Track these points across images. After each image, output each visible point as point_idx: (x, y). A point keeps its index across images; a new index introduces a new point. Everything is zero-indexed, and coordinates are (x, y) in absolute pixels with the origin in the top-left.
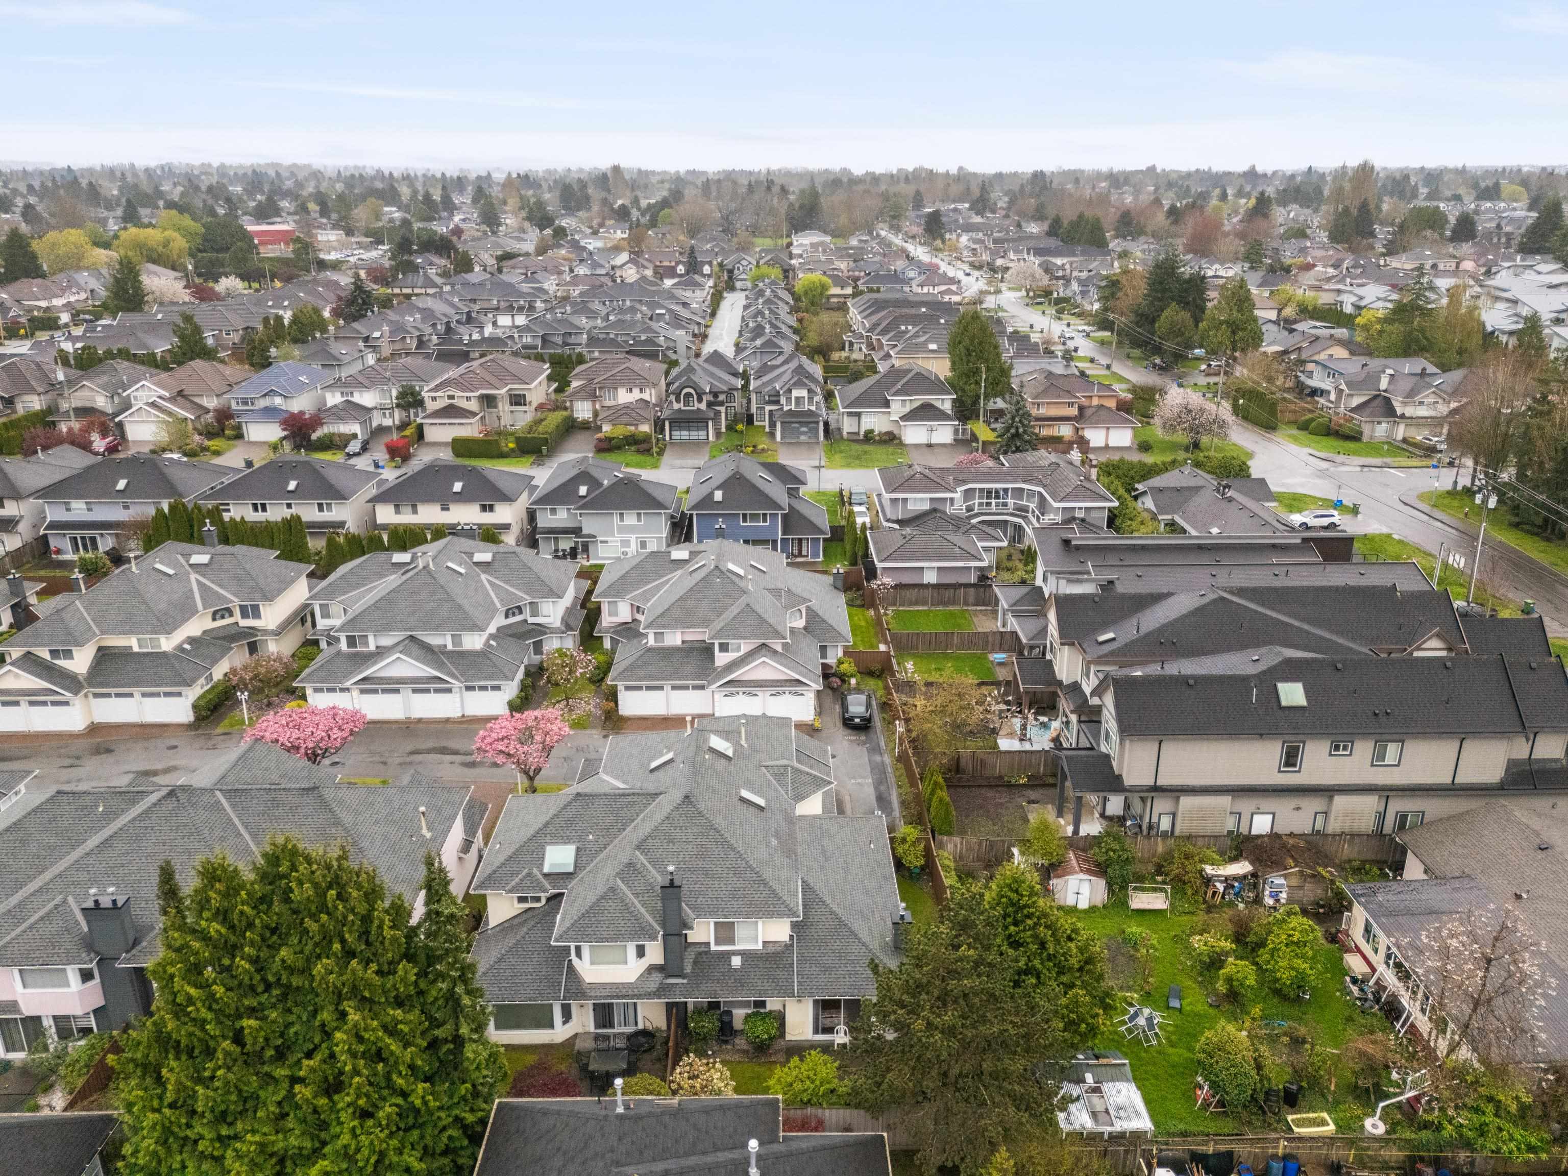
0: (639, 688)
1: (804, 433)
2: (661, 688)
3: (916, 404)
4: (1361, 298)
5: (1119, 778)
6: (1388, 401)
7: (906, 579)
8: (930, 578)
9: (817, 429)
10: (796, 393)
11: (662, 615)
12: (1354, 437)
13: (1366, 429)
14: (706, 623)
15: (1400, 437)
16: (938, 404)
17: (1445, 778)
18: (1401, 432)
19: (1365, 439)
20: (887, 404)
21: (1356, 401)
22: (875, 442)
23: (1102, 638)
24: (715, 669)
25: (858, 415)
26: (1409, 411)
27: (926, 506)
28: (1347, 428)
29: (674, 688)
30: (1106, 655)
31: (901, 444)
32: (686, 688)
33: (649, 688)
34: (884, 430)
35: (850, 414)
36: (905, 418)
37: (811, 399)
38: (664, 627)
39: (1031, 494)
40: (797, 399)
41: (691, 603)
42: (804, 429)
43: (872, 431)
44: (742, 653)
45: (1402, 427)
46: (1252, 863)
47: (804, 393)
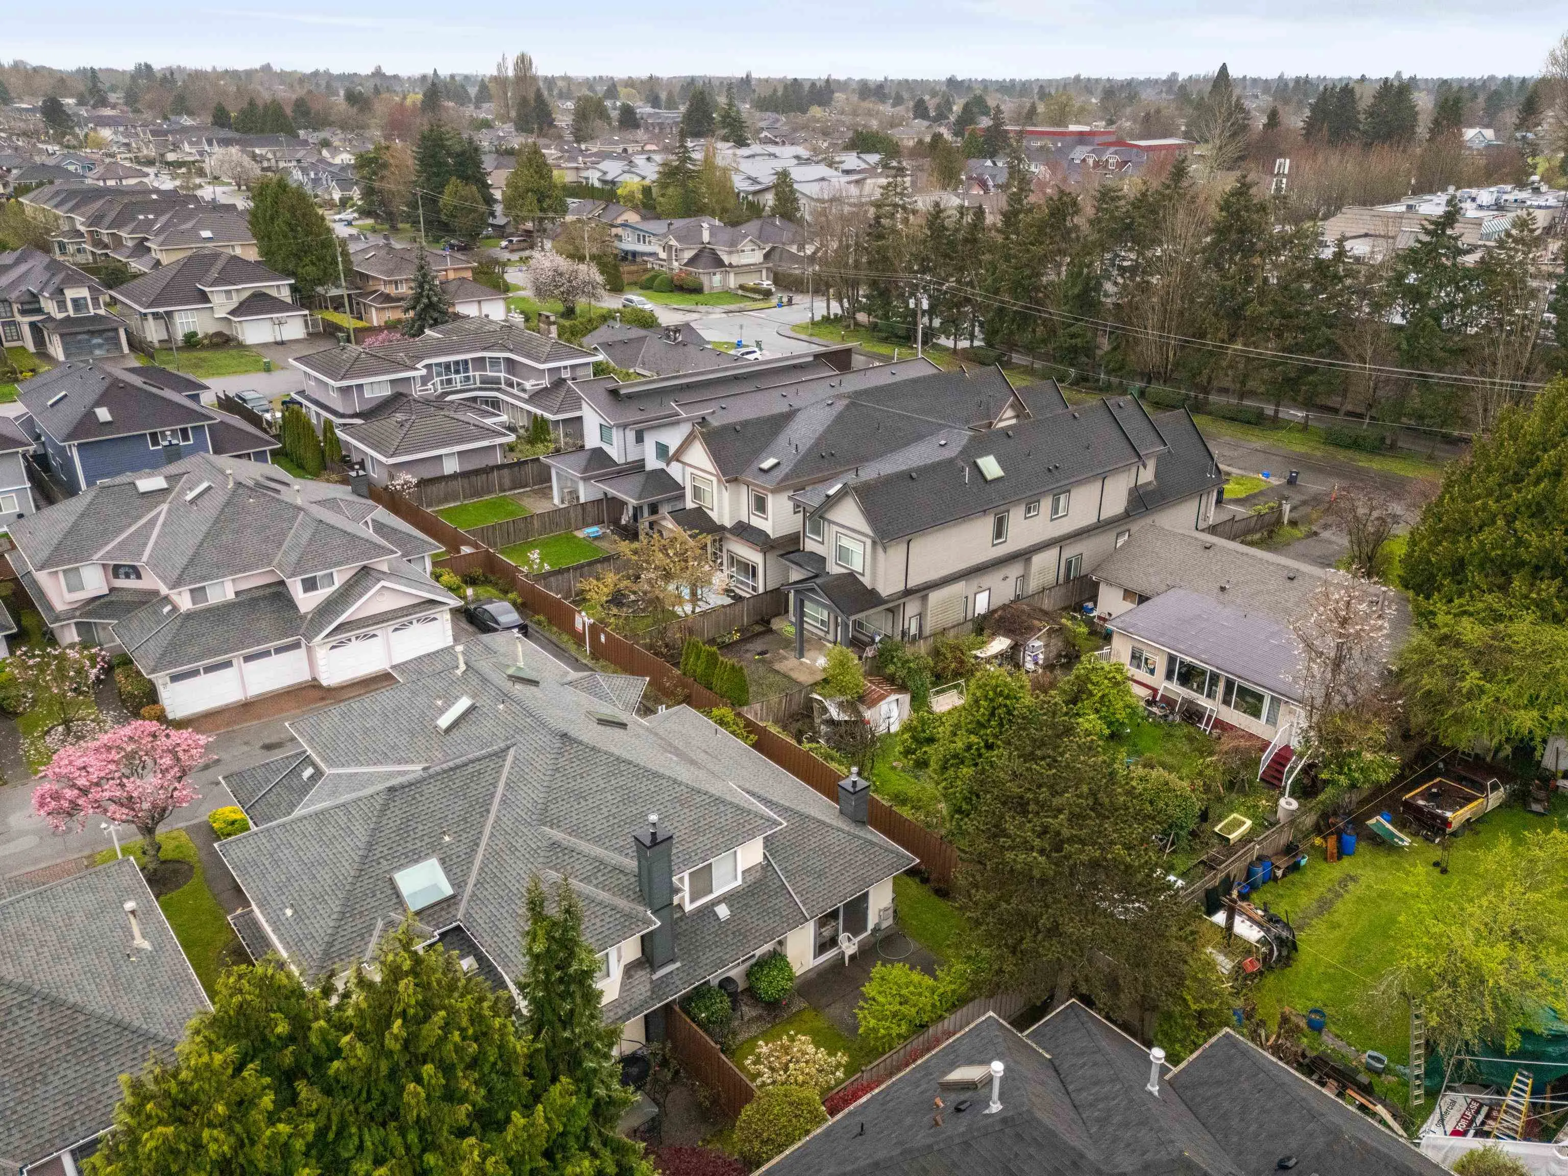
0: (194, 673)
1: (100, 346)
2: (228, 664)
3: (245, 295)
4: (605, 173)
5: (873, 593)
6: (713, 252)
7: (429, 473)
8: (451, 467)
9: (117, 338)
10: (70, 294)
11: (191, 562)
12: (697, 290)
13: (705, 280)
14: (265, 559)
15: (732, 285)
16: (274, 293)
17: (1092, 519)
18: (733, 281)
19: (706, 290)
20: (204, 298)
21: (688, 255)
22: (204, 348)
23: (766, 465)
24: (303, 617)
25: (169, 314)
26: (735, 260)
27: (387, 392)
28: (689, 282)
29: (248, 659)
30: (782, 480)
31: (241, 346)
32: (266, 654)
33: (209, 669)
34: (211, 331)
35: (156, 316)
36: (233, 312)
37: (95, 301)
38: (204, 579)
39: (495, 362)
40: (75, 301)
41: (227, 538)
42: (97, 341)
43: (194, 334)
44: (337, 585)
45: (732, 275)
46: (1006, 635)
47: (84, 293)
